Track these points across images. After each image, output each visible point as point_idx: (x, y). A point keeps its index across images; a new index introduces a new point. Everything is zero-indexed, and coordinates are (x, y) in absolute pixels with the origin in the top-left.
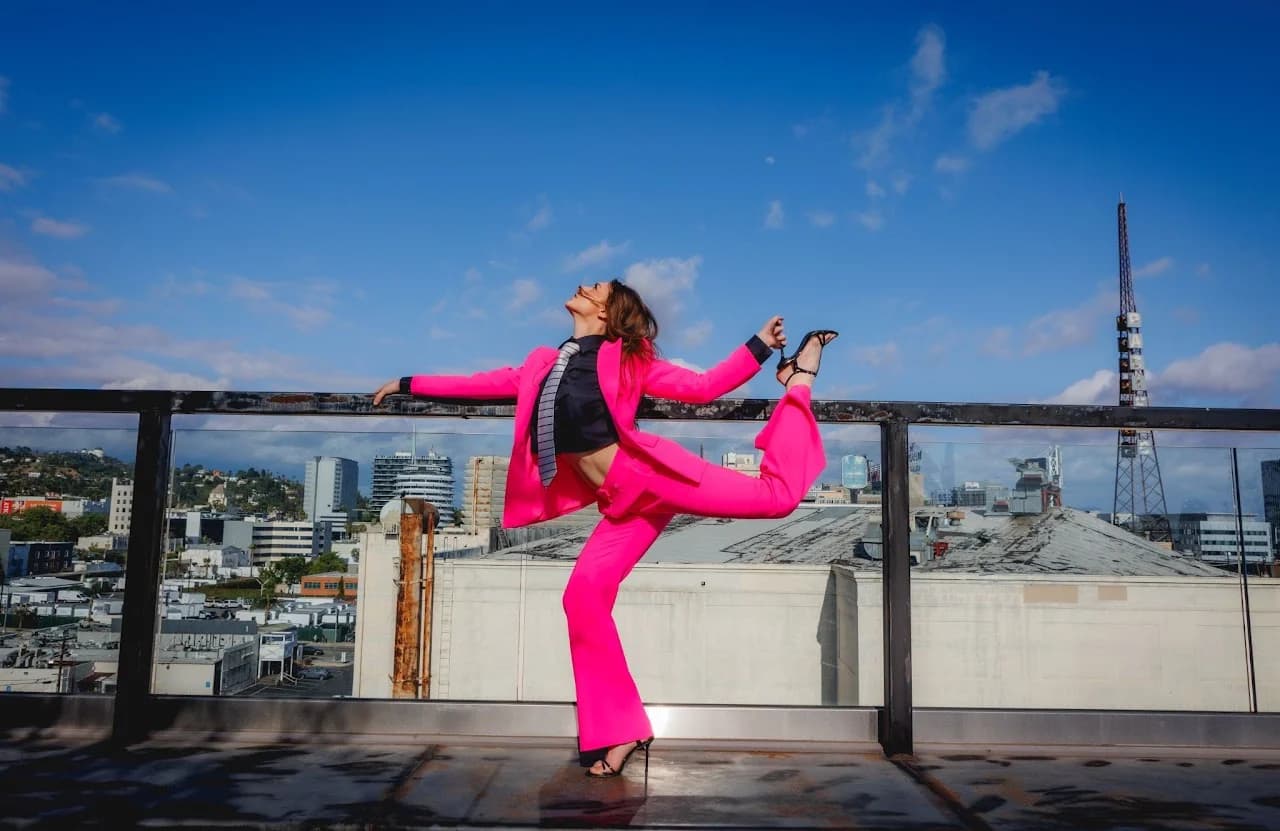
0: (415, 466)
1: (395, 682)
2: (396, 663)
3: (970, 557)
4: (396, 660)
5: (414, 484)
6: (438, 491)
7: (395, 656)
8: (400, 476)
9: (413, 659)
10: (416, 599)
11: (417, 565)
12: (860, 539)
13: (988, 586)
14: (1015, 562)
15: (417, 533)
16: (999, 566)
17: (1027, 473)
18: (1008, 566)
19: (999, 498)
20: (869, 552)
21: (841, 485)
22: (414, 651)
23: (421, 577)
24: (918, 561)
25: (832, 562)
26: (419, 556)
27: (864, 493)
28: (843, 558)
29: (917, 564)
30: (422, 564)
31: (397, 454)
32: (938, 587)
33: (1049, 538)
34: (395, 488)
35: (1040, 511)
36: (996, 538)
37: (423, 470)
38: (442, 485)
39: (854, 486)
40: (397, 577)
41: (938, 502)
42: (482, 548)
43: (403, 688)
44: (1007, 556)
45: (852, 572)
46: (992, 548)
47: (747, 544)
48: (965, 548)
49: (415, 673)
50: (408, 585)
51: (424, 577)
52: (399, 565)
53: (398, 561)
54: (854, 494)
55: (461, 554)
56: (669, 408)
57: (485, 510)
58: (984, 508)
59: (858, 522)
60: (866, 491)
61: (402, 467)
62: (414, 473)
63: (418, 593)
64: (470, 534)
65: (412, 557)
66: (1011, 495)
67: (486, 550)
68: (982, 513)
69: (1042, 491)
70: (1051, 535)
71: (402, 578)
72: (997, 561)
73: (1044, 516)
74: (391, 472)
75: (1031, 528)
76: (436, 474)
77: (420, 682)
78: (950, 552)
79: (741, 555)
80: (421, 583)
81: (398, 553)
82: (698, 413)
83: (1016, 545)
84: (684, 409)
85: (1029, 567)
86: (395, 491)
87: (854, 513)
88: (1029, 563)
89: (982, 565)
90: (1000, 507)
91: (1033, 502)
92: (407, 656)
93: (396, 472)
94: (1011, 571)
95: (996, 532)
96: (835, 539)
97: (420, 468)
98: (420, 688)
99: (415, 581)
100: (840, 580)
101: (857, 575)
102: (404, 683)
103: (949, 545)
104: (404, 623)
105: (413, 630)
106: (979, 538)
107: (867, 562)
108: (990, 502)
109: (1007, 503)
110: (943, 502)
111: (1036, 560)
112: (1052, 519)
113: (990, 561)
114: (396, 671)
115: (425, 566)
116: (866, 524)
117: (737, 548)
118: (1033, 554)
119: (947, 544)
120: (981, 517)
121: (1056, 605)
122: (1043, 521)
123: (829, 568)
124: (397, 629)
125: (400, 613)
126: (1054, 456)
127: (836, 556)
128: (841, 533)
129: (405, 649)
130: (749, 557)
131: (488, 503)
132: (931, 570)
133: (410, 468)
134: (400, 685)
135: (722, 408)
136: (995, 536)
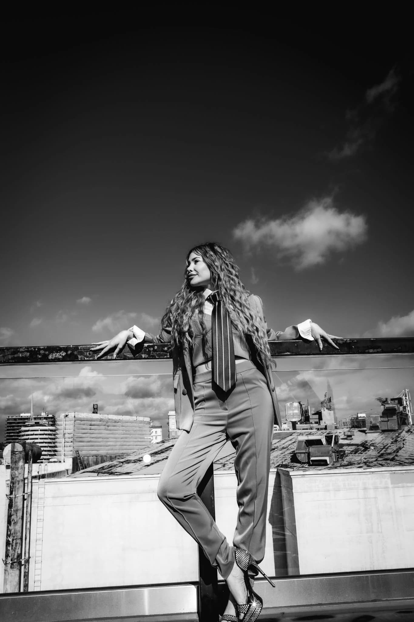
0: (33, 422)
1: (6, 564)
2: (7, 550)
3: (359, 458)
4: (7, 548)
5: (32, 433)
6: (47, 437)
7: (6, 546)
8: (23, 429)
9: (18, 546)
10: (20, 506)
11: (21, 484)
12: (294, 451)
13: (370, 476)
14: (384, 460)
15: (21, 463)
16: (375, 463)
17: (387, 406)
18: (381, 462)
19: (373, 422)
20: (299, 458)
21: (287, 420)
22: (19, 541)
23: (24, 492)
24: (328, 463)
25: (278, 466)
26: (22, 478)
27: (301, 423)
28: (284, 463)
29: (328, 465)
30: (24, 483)
31: (22, 415)
32: (340, 478)
33: (403, 444)
34: (20, 436)
35: (397, 428)
36: (374, 446)
37: (37, 424)
38: (49, 432)
39: (294, 420)
40: (8, 493)
41: (343, 427)
42: (67, 470)
43: (11, 567)
44: (380, 456)
45: (288, 472)
46: (372, 452)
47: (228, 458)
48: (355, 453)
49: (20, 556)
50: (15, 497)
51: (26, 492)
52: (9, 485)
53: (9, 482)
54: (294, 424)
55: (53, 475)
56: (28, 354)
57: (70, 446)
58: (365, 429)
59: (294, 441)
60: (301, 422)
61: (25, 422)
62: (32, 426)
63: (22, 503)
64: (60, 462)
65: (18, 479)
66: (380, 419)
67: (70, 472)
68: (364, 431)
69: (397, 416)
70: (404, 442)
71: (11, 493)
72: (374, 460)
73: (400, 431)
74: (18, 426)
75: (393, 439)
76: (45, 426)
77: (23, 563)
78: (347, 456)
79: (224, 466)
80: (24, 496)
81: (9, 478)
82: (50, 357)
83: (384, 450)
84: (40, 354)
85: (393, 463)
86: (20, 438)
87: (291, 435)
88: (393, 460)
89: (365, 463)
90: (374, 428)
91: (393, 423)
92: (14, 544)
93: (21, 426)
94: (382, 465)
95: (373, 442)
96: (281, 452)
97: (36, 423)
98: (23, 567)
99: (20, 494)
100: (283, 477)
101: (291, 473)
102: (12, 564)
103: (346, 452)
104: (12, 523)
105: (18, 527)
106: (363, 447)
107: (299, 465)
108: (368, 425)
109: (378, 424)
110: (345, 426)
111: (397, 458)
112: (404, 433)
113: (371, 460)
114: (7, 556)
115: (26, 484)
116: (297, 442)
117: (221, 461)
118: (395, 454)
119: (345, 451)
120: (364, 434)
121: (409, 485)
122: (399, 434)
123: (276, 470)
124: (8, 527)
125: (10, 516)
126: (406, 396)
127: (280, 463)
128: (283, 448)
129: (13, 540)
130: (229, 466)
131: (72, 442)
132: (336, 468)
133: (30, 423)
134: (9, 566)
135: (69, 352)
136: (373, 445)
